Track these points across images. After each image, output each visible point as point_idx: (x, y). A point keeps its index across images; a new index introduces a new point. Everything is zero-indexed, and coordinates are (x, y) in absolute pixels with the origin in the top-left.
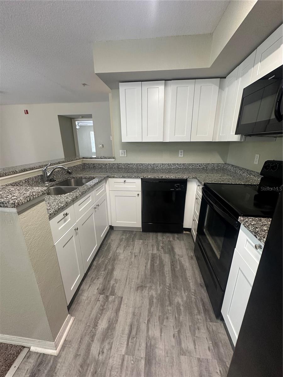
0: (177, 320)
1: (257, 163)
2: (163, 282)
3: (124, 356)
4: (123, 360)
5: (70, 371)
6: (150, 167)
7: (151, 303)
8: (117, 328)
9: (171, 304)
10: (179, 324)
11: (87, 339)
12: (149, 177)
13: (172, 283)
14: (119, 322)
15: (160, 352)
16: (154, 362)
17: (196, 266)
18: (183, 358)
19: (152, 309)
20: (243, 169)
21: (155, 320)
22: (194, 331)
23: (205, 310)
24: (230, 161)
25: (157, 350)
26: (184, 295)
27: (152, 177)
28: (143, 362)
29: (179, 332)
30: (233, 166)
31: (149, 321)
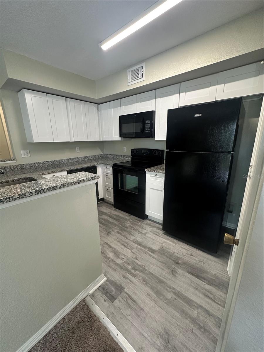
0: (134, 229)
1: (125, 151)
2: (116, 225)
3: (131, 252)
4: (133, 252)
5: (119, 274)
6: (56, 164)
7: (120, 234)
8: (118, 250)
9: (127, 228)
10: (136, 230)
11: (111, 264)
12: (73, 168)
13: (119, 222)
14: (116, 248)
15: (139, 239)
16: (141, 243)
17: (121, 211)
18: (146, 235)
19: (123, 234)
20: (118, 155)
21: (128, 236)
22: (142, 227)
23: (139, 221)
24: (106, 152)
25: (138, 241)
26: (128, 222)
27: (75, 168)
28: (139, 246)
29: (139, 231)
30: (110, 155)
31: (126, 238)
